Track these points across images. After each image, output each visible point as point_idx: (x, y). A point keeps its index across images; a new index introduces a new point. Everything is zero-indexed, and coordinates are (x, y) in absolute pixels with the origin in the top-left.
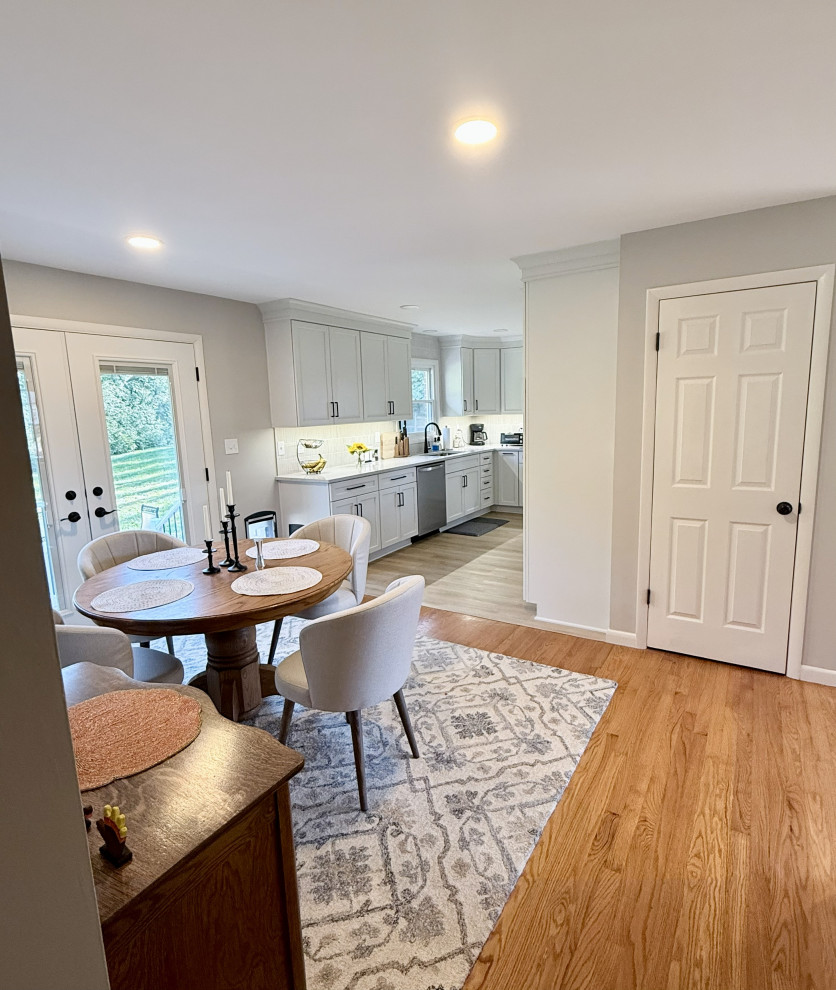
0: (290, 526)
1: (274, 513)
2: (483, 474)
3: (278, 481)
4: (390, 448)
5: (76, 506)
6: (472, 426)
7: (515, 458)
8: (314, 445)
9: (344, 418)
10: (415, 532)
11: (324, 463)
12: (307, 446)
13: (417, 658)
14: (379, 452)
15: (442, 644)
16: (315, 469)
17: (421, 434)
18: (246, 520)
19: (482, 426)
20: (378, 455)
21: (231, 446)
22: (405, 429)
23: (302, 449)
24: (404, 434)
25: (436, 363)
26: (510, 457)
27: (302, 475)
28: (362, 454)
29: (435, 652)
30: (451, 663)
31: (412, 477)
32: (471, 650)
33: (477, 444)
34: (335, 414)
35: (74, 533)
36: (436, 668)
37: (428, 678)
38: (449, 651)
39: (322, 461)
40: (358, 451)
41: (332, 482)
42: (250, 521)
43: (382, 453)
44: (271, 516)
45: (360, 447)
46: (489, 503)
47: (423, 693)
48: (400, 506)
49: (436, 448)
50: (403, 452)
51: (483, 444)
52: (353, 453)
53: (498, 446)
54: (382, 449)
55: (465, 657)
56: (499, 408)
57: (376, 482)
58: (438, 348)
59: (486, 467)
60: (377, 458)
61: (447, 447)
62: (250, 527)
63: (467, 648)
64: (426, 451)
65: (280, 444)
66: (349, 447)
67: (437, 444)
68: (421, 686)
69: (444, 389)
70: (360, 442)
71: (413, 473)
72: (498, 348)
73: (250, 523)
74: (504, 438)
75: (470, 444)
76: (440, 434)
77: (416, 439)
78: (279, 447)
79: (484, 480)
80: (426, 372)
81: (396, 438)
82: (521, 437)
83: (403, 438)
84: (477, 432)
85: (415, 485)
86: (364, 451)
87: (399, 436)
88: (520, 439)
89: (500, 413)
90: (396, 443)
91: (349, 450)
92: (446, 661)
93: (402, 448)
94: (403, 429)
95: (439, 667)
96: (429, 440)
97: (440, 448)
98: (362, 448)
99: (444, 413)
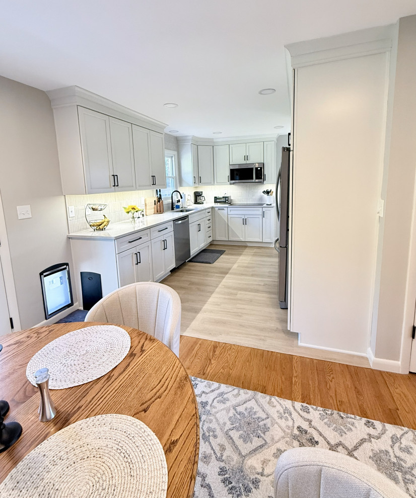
0: (81, 273)
1: (67, 264)
2: (208, 222)
3: (69, 238)
4: (151, 208)
6: (195, 193)
7: (225, 212)
8: (99, 208)
9: (122, 187)
10: (173, 266)
11: (108, 222)
12: (94, 209)
14: (144, 211)
15: (243, 394)
16: (101, 227)
17: (170, 198)
18: (41, 274)
19: (202, 192)
20: (144, 213)
21: (23, 211)
22: (160, 195)
23: (89, 212)
24: (160, 198)
25: (176, 153)
26: (223, 211)
27: (90, 232)
29: (242, 409)
30: (266, 428)
31: (171, 228)
32: (273, 400)
33: (199, 203)
34: (115, 184)
36: (256, 442)
37: (256, 463)
38: (254, 405)
39: (106, 220)
40: (133, 211)
41: (117, 238)
42: (45, 274)
43: (146, 212)
44: (65, 266)
45: (133, 208)
46: (211, 239)
48: (164, 249)
49: (178, 207)
50: (159, 211)
51: (203, 203)
52: (128, 212)
53: (213, 205)
54: (146, 208)
55: (274, 413)
56: (213, 182)
57: (149, 234)
58: (177, 143)
59: (208, 218)
60: (143, 215)
61: (184, 206)
62: (46, 279)
64: (173, 209)
65: (71, 208)
66: (125, 208)
67: (179, 204)
68: (256, 483)
69: (181, 170)
70: (133, 205)
71: (171, 225)
72: (211, 145)
73: (45, 276)
74: (216, 200)
75: (195, 203)
76: (182, 198)
77: (167, 201)
78: (70, 211)
79: (208, 226)
80: (169, 159)
81: (155, 201)
82: (227, 199)
83: (159, 201)
84: (199, 196)
85: (172, 233)
86: (137, 211)
87: (156, 199)
88: (226, 200)
89: (214, 185)
90: (155, 204)
91: (125, 211)
92: (260, 424)
93: (159, 208)
94: (159, 195)
95: (258, 437)
96: (174, 202)
97: (181, 207)
98: (135, 209)
99: (181, 185)
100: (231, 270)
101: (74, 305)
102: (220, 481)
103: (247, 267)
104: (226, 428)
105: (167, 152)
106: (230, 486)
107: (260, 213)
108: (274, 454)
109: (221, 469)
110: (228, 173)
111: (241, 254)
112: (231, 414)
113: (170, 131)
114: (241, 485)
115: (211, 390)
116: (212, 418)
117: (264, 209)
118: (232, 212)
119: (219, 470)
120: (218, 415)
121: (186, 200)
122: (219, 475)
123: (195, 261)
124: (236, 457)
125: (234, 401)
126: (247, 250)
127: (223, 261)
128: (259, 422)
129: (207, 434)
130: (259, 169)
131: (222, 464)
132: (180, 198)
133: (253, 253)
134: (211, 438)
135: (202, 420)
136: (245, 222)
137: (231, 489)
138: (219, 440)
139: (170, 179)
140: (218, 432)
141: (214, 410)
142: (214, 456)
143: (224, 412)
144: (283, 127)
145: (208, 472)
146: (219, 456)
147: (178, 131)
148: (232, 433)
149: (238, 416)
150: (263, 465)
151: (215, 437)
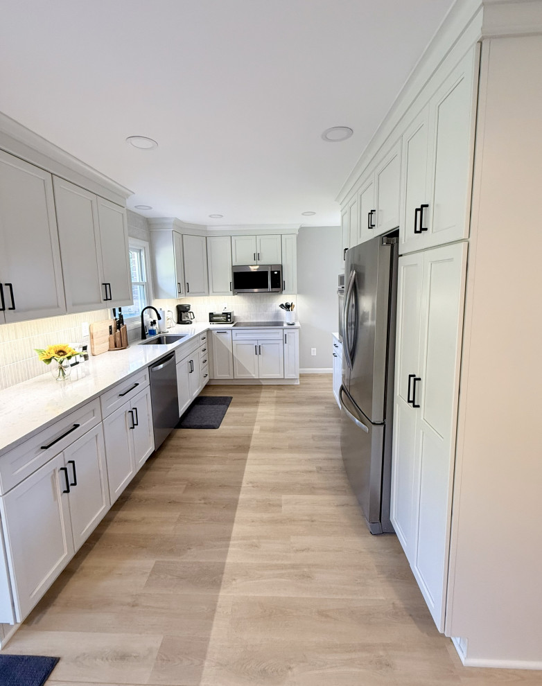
2: (202, 353)
4: (104, 339)
6: (179, 307)
7: (228, 336)
9: (28, 310)
10: (151, 448)
14: (88, 349)
17: (138, 319)
19: (189, 306)
22: (121, 316)
24: (120, 323)
25: (146, 244)
26: (224, 335)
28: (65, 361)
31: (145, 383)
33: (185, 323)
34: (7, 304)
43: (92, 349)
45: (61, 352)
46: (207, 379)
48: (132, 428)
49: (152, 332)
50: (120, 343)
51: (191, 323)
52: (49, 361)
53: (209, 326)
54: (92, 343)
56: (207, 291)
57: (97, 412)
58: (149, 229)
59: (203, 347)
60: (86, 357)
64: (144, 337)
66: (41, 352)
67: (154, 327)
69: (156, 271)
70: (60, 345)
71: (145, 376)
72: (204, 236)
74: (212, 318)
75: (178, 323)
76: (159, 318)
77: (132, 324)
79: (202, 360)
80: (135, 254)
81: (110, 327)
82: (229, 316)
83: (119, 327)
84: (184, 312)
85: (148, 390)
86: (69, 358)
87: (113, 324)
88: (227, 318)
89: (208, 294)
90: (111, 333)
91: (42, 357)
93: (118, 339)
94: (117, 317)
96: (145, 324)
97: (157, 332)
98: (64, 353)
99: (156, 295)
100: (253, 440)
103: (276, 430)
105: (132, 242)
107: (280, 336)
110: (229, 278)
111: (256, 403)
113: (136, 207)
117: (286, 332)
118: (239, 337)
121: (166, 319)
123: (187, 424)
126: (264, 395)
127: (233, 420)
130: (276, 273)
132: (155, 318)
133: (274, 400)
136: (258, 350)
139: (138, 286)
144: (314, 213)
147: (151, 208)
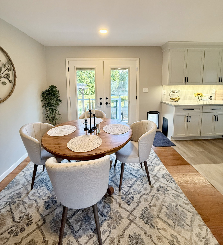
0: (163, 117)
1: (159, 112)
3: (161, 102)
5: (102, 101)
8: (176, 92)
9: (191, 83)
12: (173, 92)
13: (167, 205)
15: (189, 207)
21: (146, 90)
28: (200, 97)
29: (180, 209)
30: (182, 226)
32: (205, 228)
34: (186, 81)
35: (100, 107)
36: (170, 222)
37: (160, 225)
38: (189, 215)
39: (178, 98)
41: (175, 106)
42: (149, 113)
44: (158, 113)
45: (199, 94)
47: (148, 233)
48: (215, 121)
52: (196, 96)
55: (196, 230)
57: (201, 109)
62: (149, 115)
63: (203, 223)
68: (152, 226)
73: (149, 114)
78: (164, 92)
86: (201, 96)
91: (194, 95)
92: (181, 222)
95: (173, 222)
101: (159, 129)
102: (143, 209)
104: (164, 204)
106: (143, 214)
108: (172, 234)
109: (147, 208)
112: (173, 204)
114: (147, 219)
115: (176, 190)
116: (163, 195)
119: (146, 207)
120: (166, 198)
122: (144, 208)
124: (156, 213)
125: (180, 203)
128: (182, 221)
129: (155, 196)
131: (149, 208)
134: (155, 199)
135: (159, 192)
137: (143, 215)
138: (156, 202)
140: (160, 201)
141: (167, 195)
142: (149, 203)
143: (170, 200)
145: (142, 203)
146: (151, 205)
148: (164, 207)
149: (175, 208)
150: (162, 228)
151: (157, 200)
